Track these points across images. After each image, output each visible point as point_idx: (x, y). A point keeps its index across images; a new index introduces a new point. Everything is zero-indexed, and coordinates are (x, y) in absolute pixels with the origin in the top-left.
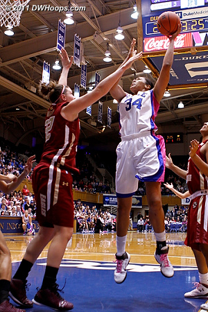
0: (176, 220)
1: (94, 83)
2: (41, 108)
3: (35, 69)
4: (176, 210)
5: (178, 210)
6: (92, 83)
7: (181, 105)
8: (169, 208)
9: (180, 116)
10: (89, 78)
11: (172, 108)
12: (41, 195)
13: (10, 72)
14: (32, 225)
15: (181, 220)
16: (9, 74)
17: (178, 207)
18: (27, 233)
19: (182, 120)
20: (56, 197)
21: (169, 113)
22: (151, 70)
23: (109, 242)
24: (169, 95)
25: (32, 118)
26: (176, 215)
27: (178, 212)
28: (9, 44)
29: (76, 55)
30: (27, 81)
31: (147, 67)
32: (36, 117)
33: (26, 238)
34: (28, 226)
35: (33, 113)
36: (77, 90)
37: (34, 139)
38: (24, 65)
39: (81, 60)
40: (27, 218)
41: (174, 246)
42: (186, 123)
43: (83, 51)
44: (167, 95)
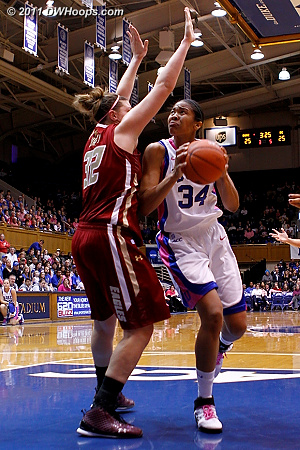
0: (282, 288)
1: (120, 39)
2: (25, 89)
4: (281, 270)
5: (285, 269)
6: (116, 40)
7: (284, 75)
8: (268, 266)
9: (283, 95)
10: (110, 31)
11: (268, 80)
12: (112, 288)
14: (17, 305)
15: (290, 288)
17: (284, 264)
18: (8, 320)
19: (287, 102)
20: (135, 282)
21: (262, 90)
22: (227, 9)
23: (160, 333)
24: (261, 56)
25: (9, 109)
26: (282, 279)
27: (285, 274)
31: (217, 4)
32: (15, 108)
33: (9, 331)
34: (11, 308)
35: (11, 100)
36: (90, 54)
37: (14, 149)
40: (9, 294)
41: (279, 334)
42: (294, 107)
44: (257, 56)
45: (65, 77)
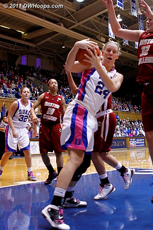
3: (102, 24)
13: (84, 29)
16: (83, 31)
28: (81, 8)
29: (133, 8)
30: (98, 34)
38: (94, 22)
39: (137, 12)
43: (138, 4)
45: (127, 46)
